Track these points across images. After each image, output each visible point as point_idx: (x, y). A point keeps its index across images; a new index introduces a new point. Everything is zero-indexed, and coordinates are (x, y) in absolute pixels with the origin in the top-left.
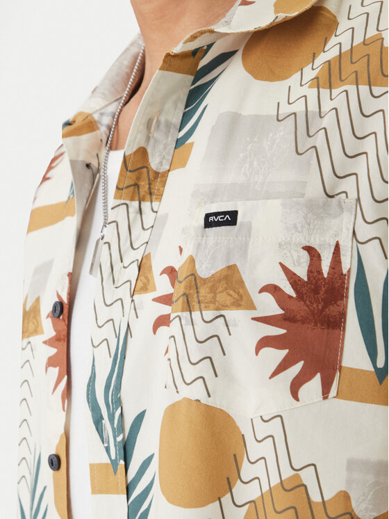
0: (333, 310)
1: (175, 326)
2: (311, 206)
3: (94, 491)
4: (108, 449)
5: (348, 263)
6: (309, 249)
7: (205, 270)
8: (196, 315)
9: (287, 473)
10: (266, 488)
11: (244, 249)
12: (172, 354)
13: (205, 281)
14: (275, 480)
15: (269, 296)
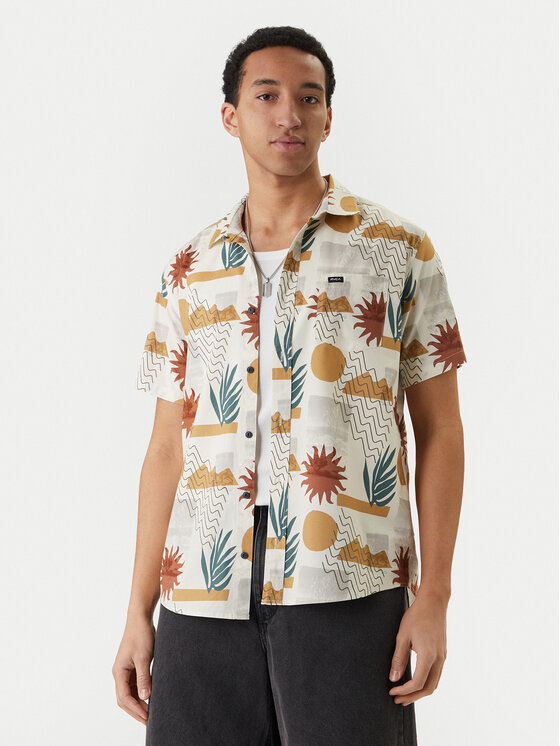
0: (380, 315)
1: (319, 317)
2: (373, 278)
3: (274, 379)
4: (283, 363)
5: (386, 299)
6: (372, 293)
7: (331, 297)
8: (329, 313)
9: (364, 371)
10: (355, 377)
11: (348, 291)
12: (318, 326)
13: (332, 301)
14: (359, 374)
15: (358, 309)
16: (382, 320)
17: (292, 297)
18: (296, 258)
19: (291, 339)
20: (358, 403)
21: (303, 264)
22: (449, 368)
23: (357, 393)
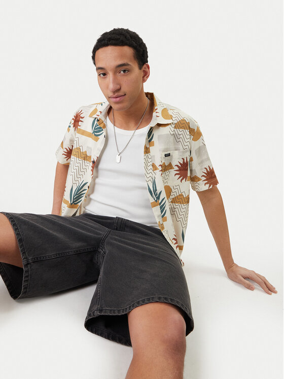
0: (186, 168)
2: (183, 152)
5: (188, 160)
6: (183, 159)
7: (167, 164)
8: (166, 172)
10: (176, 196)
11: (172, 160)
13: (167, 166)
14: (178, 195)
15: (176, 167)
16: (187, 170)
17: (151, 167)
18: (148, 146)
19: (156, 187)
20: (178, 207)
21: (151, 148)
22: (211, 187)
23: (177, 202)
